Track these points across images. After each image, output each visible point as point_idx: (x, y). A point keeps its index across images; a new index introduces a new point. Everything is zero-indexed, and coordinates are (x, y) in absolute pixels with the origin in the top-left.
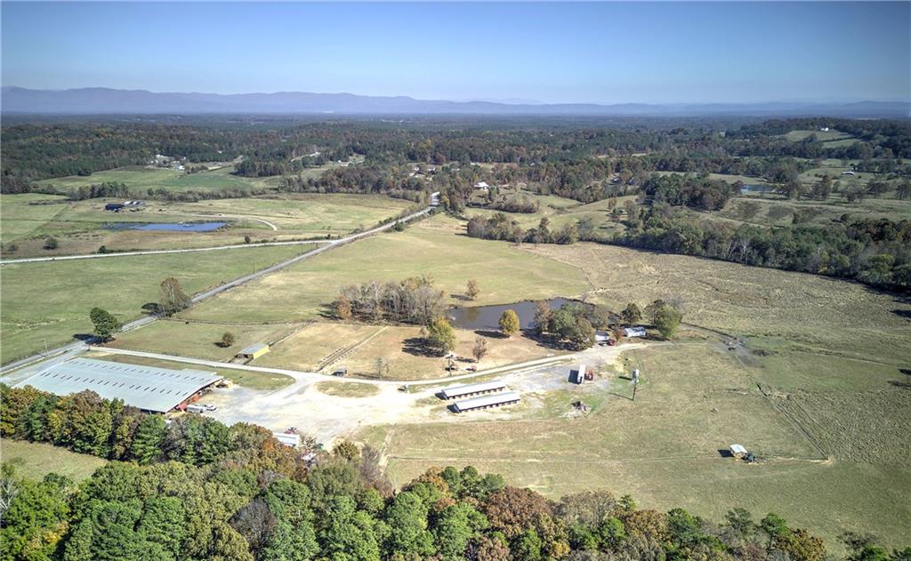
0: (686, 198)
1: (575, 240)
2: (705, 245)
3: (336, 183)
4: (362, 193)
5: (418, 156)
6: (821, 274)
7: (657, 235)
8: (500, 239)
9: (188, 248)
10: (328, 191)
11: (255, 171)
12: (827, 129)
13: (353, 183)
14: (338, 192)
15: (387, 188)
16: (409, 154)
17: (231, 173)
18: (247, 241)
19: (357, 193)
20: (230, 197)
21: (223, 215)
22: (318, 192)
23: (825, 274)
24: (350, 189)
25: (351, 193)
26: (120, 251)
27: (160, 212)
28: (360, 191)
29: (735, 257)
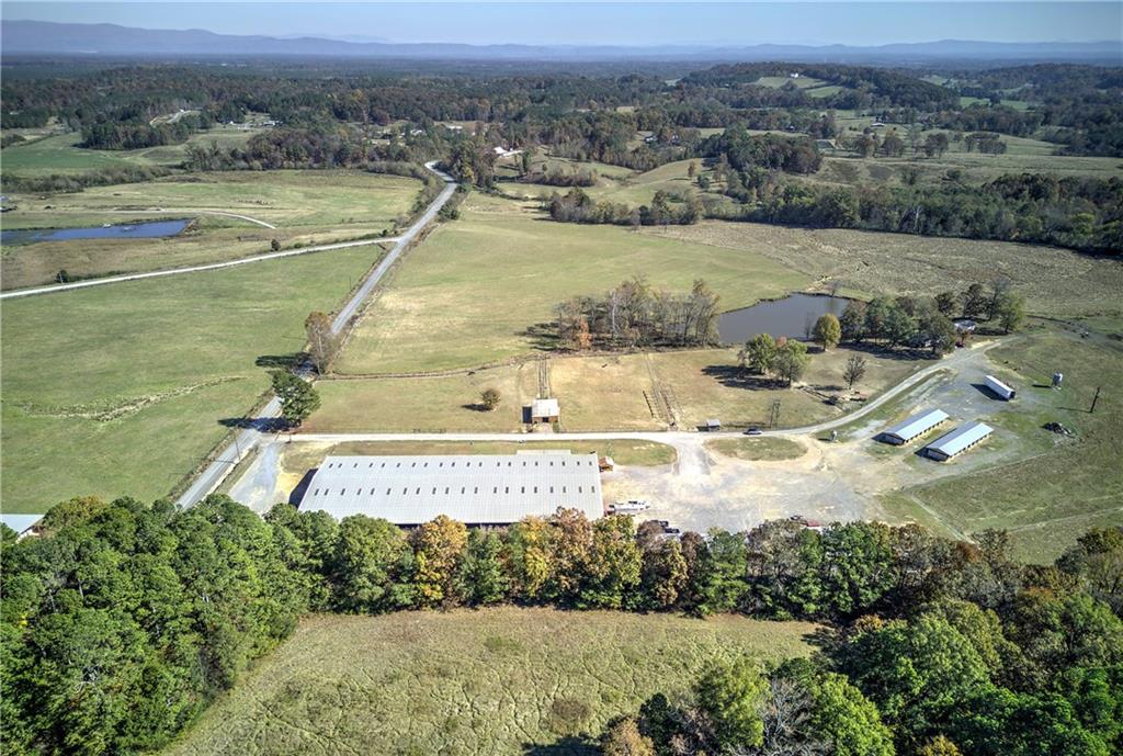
0: (781, 160)
1: (700, 217)
2: (866, 215)
3: (278, 155)
4: (319, 169)
5: (349, 114)
6: (1014, 240)
7: (807, 205)
8: (605, 223)
9: (196, 265)
10: (266, 167)
11: (118, 140)
12: (797, 75)
13: (303, 154)
14: (282, 167)
15: (355, 160)
16: (336, 111)
17: (75, 145)
18: (275, 247)
19: (311, 167)
20: (123, 181)
21: (163, 210)
22: (251, 169)
23: (1019, 240)
24: (300, 163)
25: (302, 168)
26: (90, 277)
27: (49, 211)
28: (315, 165)
29: (906, 226)
